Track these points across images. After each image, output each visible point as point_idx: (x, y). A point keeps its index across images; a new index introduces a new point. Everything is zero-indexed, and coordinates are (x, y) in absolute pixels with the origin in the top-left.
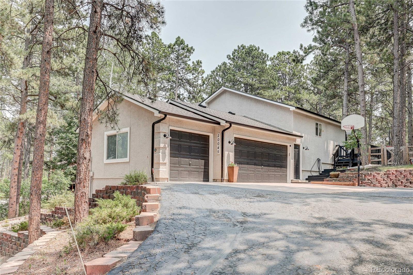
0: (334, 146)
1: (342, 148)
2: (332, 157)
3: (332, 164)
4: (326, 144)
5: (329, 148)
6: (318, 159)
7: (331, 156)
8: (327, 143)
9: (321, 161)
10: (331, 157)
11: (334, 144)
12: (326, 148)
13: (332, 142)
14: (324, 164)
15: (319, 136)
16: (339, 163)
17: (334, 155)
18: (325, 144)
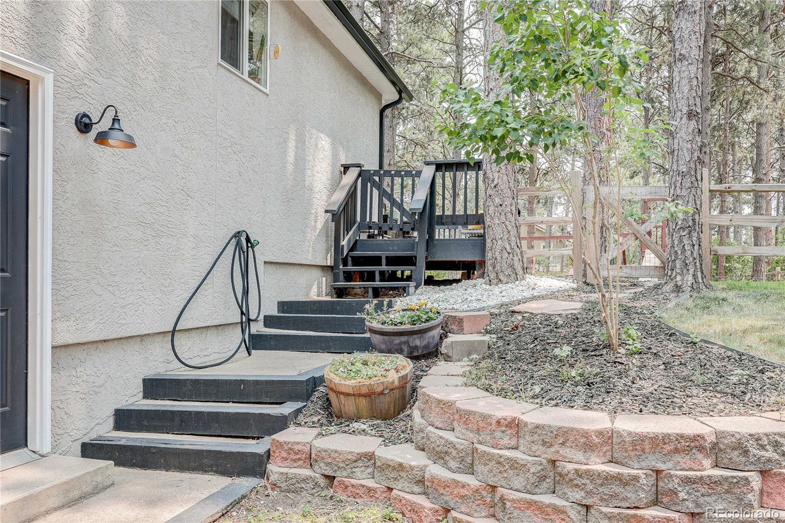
0: (333, 165)
1: (374, 184)
2: (327, 222)
3: (323, 268)
4: (292, 144)
5: (309, 172)
6: (237, 235)
7: (320, 221)
8: (301, 141)
9: (262, 254)
10: (319, 226)
11: (335, 156)
12: (290, 167)
13: (325, 143)
14: (281, 272)
15: (246, 76)
16: (357, 261)
17: (335, 216)
18: (286, 141)
